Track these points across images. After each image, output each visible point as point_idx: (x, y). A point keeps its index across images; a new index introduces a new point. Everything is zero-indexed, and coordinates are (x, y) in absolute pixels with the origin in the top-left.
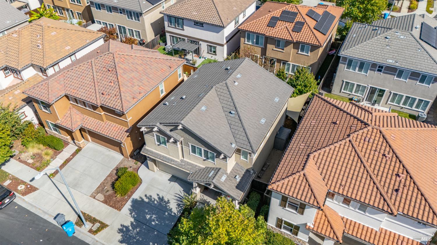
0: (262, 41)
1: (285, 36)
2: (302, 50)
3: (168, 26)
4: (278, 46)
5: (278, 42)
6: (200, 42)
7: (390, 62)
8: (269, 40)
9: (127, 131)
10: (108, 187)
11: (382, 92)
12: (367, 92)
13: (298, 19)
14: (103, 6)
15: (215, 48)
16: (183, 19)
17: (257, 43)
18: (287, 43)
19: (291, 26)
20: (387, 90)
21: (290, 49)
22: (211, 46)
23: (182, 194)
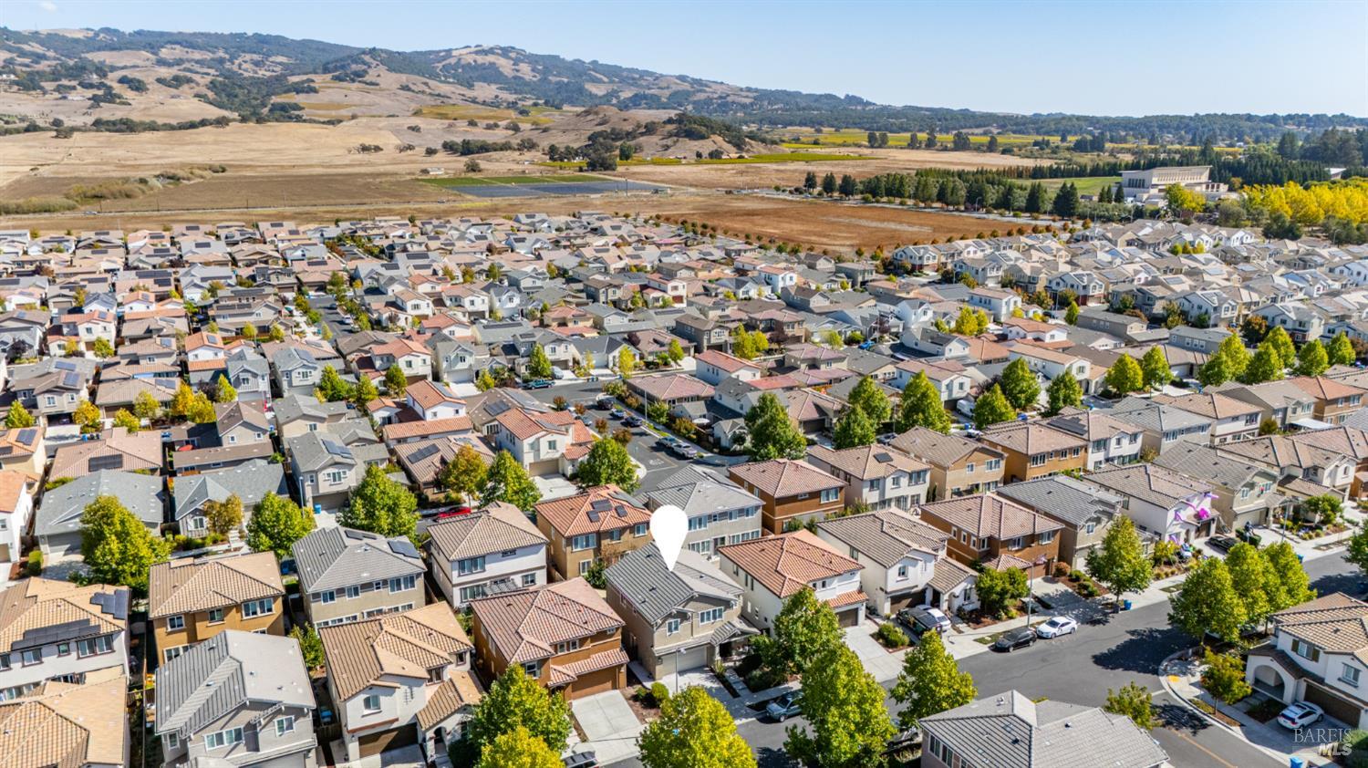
0: (593, 540)
1: (619, 524)
2: (638, 532)
3: (459, 576)
4: (612, 538)
5: (610, 534)
6: (512, 577)
7: (720, 509)
8: (600, 535)
9: (621, 650)
10: (645, 712)
11: (723, 539)
12: (712, 545)
13: (614, 505)
14: (341, 591)
15: (533, 575)
16: (484, 557)
17: (587, 545)
18: (622, 531)
19: (613, 513)
20: (726, 536)
21: (627, 536)
22: (527, 576)
23: (704, 675)
